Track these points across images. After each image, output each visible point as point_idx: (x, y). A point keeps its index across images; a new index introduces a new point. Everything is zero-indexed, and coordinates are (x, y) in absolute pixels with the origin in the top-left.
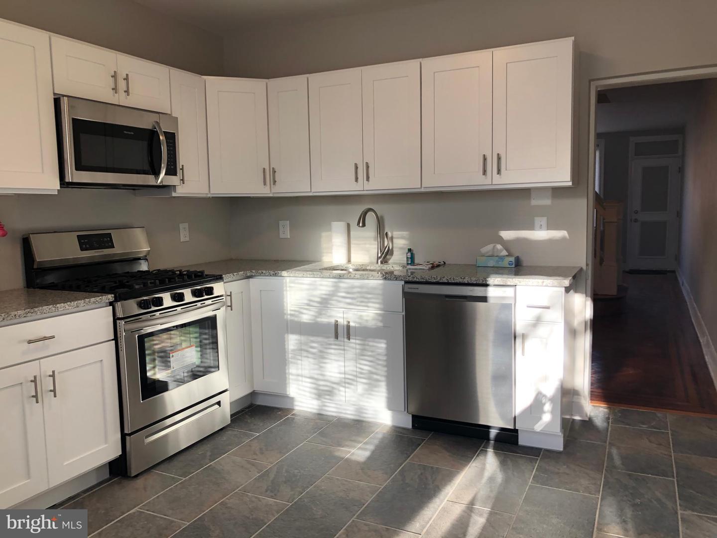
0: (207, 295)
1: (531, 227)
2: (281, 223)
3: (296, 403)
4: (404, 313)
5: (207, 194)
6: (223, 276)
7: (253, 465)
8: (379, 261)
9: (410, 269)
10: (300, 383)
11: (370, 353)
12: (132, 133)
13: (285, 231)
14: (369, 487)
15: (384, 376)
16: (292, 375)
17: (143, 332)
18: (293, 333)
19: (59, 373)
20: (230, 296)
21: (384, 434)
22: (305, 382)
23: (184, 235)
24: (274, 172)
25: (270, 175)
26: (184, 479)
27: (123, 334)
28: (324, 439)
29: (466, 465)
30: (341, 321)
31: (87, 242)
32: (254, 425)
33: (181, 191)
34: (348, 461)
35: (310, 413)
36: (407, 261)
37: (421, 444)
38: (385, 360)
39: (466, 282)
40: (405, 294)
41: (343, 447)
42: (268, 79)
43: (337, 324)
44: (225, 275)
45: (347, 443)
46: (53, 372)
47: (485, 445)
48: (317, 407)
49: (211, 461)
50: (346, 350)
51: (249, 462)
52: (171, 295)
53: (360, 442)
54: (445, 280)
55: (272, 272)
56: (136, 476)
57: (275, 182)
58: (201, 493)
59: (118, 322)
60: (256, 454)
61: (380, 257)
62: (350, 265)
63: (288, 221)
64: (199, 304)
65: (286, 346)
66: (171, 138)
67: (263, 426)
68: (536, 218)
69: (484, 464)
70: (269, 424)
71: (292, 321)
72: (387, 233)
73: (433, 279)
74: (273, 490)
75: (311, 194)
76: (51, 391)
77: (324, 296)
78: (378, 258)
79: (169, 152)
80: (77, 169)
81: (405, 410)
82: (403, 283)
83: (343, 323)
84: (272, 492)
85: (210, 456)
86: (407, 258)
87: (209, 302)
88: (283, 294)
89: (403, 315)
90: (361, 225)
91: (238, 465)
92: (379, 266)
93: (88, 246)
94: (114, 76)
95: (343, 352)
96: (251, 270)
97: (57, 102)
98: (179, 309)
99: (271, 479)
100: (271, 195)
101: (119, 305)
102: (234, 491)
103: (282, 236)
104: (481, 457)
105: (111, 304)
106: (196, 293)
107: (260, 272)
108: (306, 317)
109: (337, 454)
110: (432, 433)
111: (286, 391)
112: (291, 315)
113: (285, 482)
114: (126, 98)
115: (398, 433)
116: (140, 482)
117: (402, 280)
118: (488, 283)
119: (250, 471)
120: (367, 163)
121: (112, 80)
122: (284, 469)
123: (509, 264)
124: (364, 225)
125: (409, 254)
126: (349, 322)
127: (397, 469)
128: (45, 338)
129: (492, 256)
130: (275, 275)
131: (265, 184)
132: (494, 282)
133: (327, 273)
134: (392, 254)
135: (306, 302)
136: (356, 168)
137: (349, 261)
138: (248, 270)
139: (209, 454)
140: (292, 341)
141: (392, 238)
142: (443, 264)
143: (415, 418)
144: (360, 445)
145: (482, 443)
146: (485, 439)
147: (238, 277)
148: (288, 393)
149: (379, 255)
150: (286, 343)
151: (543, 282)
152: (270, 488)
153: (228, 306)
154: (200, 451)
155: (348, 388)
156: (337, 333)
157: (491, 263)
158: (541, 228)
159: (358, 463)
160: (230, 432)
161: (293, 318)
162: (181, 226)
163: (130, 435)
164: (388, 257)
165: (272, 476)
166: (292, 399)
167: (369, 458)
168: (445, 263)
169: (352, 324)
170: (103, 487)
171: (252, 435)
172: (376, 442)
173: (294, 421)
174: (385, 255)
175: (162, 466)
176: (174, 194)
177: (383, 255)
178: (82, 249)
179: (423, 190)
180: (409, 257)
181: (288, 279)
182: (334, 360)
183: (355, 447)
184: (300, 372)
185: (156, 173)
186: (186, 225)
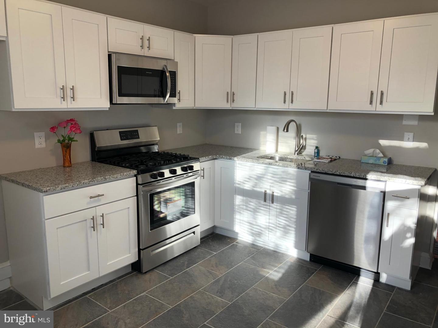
0: (190, 170)
1: (401, 139)
2: (236, 124)
3: (239, 235)
4: (309, 191)
5: (193, 107)
6: (200, 159)
7: (211, 274)
8: (296, 153)
9: (315, 161)
10: (242, 225)
11: (285, 213)
12: (151, 73)
13: (238, 130)
14: (279, 299)
15: (295, 228)
16: (237, 219)
17: (153, 192)
18: (238, 195)
19: (106, 214)
20: (203, 170)
21: (292, 263)
22: (245, 224)
23: (179, 130)
24: (234, 94)
25: (231, 96)
26: (172, 278)
27: (141, 193)
28: (254, 262)
29: (342, 292)
30: (268, 192)
31: (124, 135)
32: (214, 246)
33: (179, 106)
34: (267, 279)
35: (247, 242)
36: (315, 154)
37: (315, 272)
38: (295, 218)
39: (352, 176)
40: (311, 179)
41: (265, 268)
42: (233, 35)
43: (266, 193)
44: (201, 158)
45: (267, 267)
46: (103, 214)
47: (356, 278)
48: (252, 240)
49: (188, 267)
50: (271, 209)
51: (209, 272)
52: (170, 170)
53: (276, 267)
54: (338, 173)
55: (228, 157)
56: (146, 273)
57: (233, 100)
58: (180, 288)
59: (139, 186)
60: (213, 266)
61: (297, 151)
62: (277, 154)
63: (241, 124)
64: (185, 176)
65: (235, 203)
66: (174, 75)
67: (219, 248)
68: (405, 133)
69: (354, 293)
70: (222, 247)
71: (238, 188)
72: (302, 136)
73: (330, 172)
74: (221, 293)
75: (255, 109)
76: (101, 224)
77: (260, 175)
78: (296, 151)
79: (172, 83)
80: (119, 96)
81: (306, 250)
82: (310, 172)
83: (269, 193)
84: (220, 293)
85: (187, 264)
86: (315, 152)
87: (191, 174)
88: (234, 171)
89: (309, 192)
90: (285, 131)
91: (202, 273)
92: (295, 157)
93: (125, 138)
94: (142, 39)
95: (268, 210)
96: (216, 155)
97: (110, 56)
98: (173, 178)
99: (221, 284)
100: (231, 108)
101: (139, 177)
102: (199, 289)
103: (236, 132)
104: (353, 287)
105: (135, 176)
106: (184, 169)
107: (221, 156)
108: (248, 186)
109: (261, 273)
110: (323, 266)
111: (233, 228)
112: (238, 184)
113: (229, 288)
114: (148, 51)
115: (300, 262)
116: (147, 276)
117: (309, 170)
118: (367, 178)
119: (209, 278)
120: (292, 92)
121: (140, 41)
122: (229, 279)
123: (384, 163)
124: (287, 131)
125: (316, 150)
126: (273, 193)
127: (298, 289)
128: (99, 196)
129: (372, 156)
130: (230, 159)
131: (227, 102)
132: (371, 177)
133: (262, 160)
134: (305, 149)
135: (248, 177)
136: (285, 94)
137: (277, 151)
138: (215, 155)
139: (186, 263)
140: (238, 200)
141: (306, 139)
142: (338, 159)
143: (312, 256)
144: (276, 269)
145: (354, 278)
146: (357, 275)
147: (208, 159)
148: (234, 230)
149: (296, 149)
150: (234, 200)
151: (406, 181)
152: (219, 291)
153: (202, 176)
154: (181, 260)
155: (271, 232)
156: (266, 198)
157: (371, 161)
158: (408, 140)
159: (273, 281)
160: (199, 250)
161: (239, 186)
162: (178, 124)
163: (143, 250)
164: (302, 150)
165: (221, 282)
166: (237, 233)
167: (281, 279)
168: (340, 158)
169: (275, 194)
170: (128, 277)
171: (212, 253)
172: (286, 267)
173: (237, 247)
174: (300, 149)
175: (160, 268)
176: (174, 108)
177: (299, 150)
178: (122, 140)
179: (328, 111)
180: (316, 152)
181: (238, 162)
182: (263, 214)
183: (272, 270)
184: (242, 218)
185: (164, 97)
186: (181, 124)
